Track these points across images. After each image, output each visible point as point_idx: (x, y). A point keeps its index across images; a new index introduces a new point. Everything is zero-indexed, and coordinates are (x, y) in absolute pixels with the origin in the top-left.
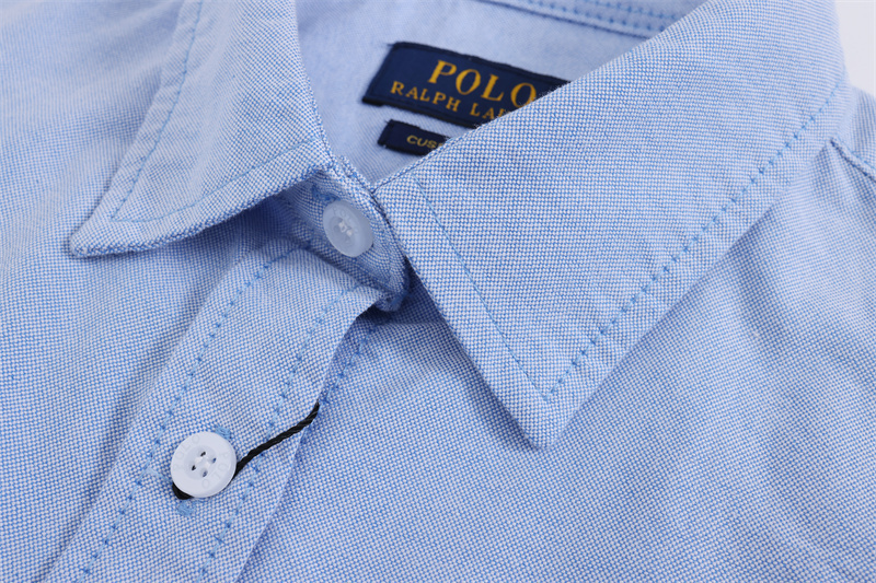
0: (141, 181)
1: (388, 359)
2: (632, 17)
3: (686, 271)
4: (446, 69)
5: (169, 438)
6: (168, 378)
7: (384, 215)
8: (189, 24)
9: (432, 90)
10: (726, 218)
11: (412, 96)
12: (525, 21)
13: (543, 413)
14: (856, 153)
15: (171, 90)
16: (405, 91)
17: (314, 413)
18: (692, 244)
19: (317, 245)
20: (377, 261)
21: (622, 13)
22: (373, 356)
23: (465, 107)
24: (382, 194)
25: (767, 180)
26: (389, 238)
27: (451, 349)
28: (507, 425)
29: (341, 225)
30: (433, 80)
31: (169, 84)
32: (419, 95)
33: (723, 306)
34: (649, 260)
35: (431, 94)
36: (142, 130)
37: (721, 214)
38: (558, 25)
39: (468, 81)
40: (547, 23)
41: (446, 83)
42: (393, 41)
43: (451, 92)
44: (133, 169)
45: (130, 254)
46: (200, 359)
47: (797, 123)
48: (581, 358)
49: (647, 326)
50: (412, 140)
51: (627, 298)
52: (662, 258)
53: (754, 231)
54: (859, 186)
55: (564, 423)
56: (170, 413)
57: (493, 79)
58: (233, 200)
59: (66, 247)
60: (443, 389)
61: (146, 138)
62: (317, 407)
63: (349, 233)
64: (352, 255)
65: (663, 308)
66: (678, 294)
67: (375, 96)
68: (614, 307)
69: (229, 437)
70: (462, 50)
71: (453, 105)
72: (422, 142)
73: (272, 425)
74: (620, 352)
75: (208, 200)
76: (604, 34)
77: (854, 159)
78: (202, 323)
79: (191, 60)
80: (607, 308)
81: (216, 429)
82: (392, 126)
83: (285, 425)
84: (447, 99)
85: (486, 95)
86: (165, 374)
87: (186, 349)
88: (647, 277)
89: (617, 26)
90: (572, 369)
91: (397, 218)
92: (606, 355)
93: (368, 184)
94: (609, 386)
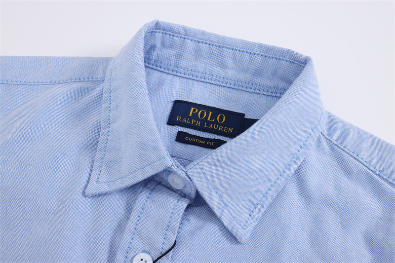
0: (103, 167)
1: (194, 221)
2: (254, 87)
3: (281, 182)
4: (194, 110)
5: (130, 256)
6: (127, 236)
7: (190, 179)
8: (107, 104)
9: (191, 118)
10: (292, 164)
11: (184, 121)
12: (218, 89)
13: (243, 233)
14: (328, 135)
15: (105, 130)
16: (182, 119)
17: (175, 244)
18: (282, 174)
19: (164, 183)
20: (187, 190)
21: (250, 85)
22: (188, 220)
23: (202, 124)
24: (189, 173)
25: (303, 150)
26: (192, 185)
27: (212, 215)
28: (232, 237)
29: (175, 180)
30: (190, 115)
31: (104, 128)
32: (187, 121)
33: (293, 191)
34: (270, 181)
35: (190, 121)
36: (99, 147)
37: (290, 163)
38: (229, 89)
39: (202, 114)
40: (225, 89)
41: (195, 115)
42: (174, 100)
43: (197, 119)
44: (100, 162)
45: (105, 194)
46: (135, 229)
47: (311, 131)
48: (252, 213)
49: (271, 201)
50: (187, 138)
51: (264, 193)
52: (274, 179)
53: (300, 166)
54: (330, 146)
55: (249, 235)
56: (129, 247)
57: (211, 113)
58: (140, 177)
59: (84, 194)
60: (212, 229)
61: (101, 150)
62: (175, 241)
63: (178, 183)
64: (179, 189)
65: (275, 195)
66: (279, 190)
67: (171, 122)
68: (261, 196)
69: (149, 253)
70: (198, 102)
71: (198, 124)
72: (190, 139)
73: (162, 248)
74: (263, 210)
75: (131, 176)
76: (245, 92)
77: (328, 137)
78: (134, 217)
79: (111, 119)
80: (258, 197)
81: (144, 251)
82: (179, 133)
83: (167, 248)
84: (196, 122)
85: (209, 119)
86: (125, 235)
87: (130, 225)
88: (270, 186)
89: (249, 90)
90: (250, 218)
91: (195, 180)
92: (259, 211)
93: (184, 169)
94: (262, 220)
